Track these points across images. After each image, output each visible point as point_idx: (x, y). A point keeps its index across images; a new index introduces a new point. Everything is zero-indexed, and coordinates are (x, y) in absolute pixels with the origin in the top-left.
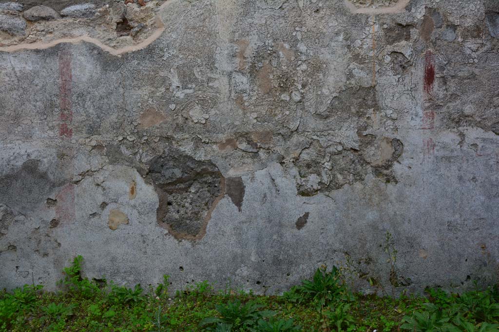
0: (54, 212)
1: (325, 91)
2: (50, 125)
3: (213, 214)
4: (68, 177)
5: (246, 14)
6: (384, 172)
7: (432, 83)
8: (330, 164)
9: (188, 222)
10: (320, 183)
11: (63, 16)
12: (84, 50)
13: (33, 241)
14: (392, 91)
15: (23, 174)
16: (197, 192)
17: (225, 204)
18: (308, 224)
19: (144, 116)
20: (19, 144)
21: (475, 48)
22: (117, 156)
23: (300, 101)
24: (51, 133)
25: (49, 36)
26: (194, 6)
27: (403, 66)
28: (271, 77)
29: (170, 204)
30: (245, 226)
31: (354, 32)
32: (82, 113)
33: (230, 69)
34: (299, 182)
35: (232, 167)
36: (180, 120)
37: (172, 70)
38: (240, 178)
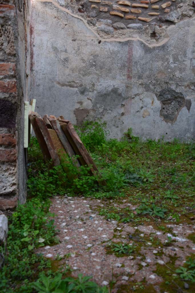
0: (123, 110)
2: (123, 74)
3: (180, 113)
4: (130, 96)
9: (170, 116)
11: (128, 28)
12: (138, 44)
13: (113, 121)
15: (112, 94)
16: (174, 104)
17: (184, 109)
19: (158, 73)
20: (110, 81)
22: (149, 88)
24: (124, 77)
25: (123, 36)
26: (182, 30)
29: (164, 108)
30: (190, 118)
32: (136, 70)
33: (191, 57)
35: (188, 95)
36: (172, 76)
37: (171, 56)
38: (190, 100)
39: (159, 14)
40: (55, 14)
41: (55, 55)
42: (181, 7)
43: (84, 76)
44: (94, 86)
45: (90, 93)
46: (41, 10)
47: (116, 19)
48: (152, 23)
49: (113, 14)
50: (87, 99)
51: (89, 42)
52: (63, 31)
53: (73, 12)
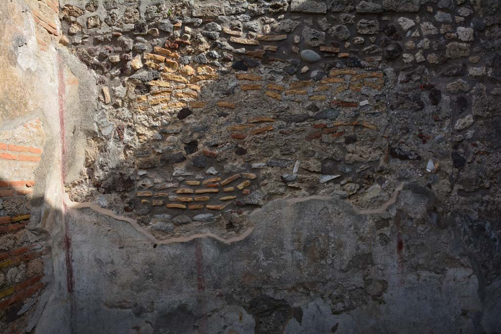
1: (345, 257)
2: (192, 284)
3: (286, 327)
4: (204, 313)
5: (300, 218)
6: (378, 298)
7: (402, 249)
8: (349, 296)
10: (344, 307)
11: (194, 221)
12: (209, 241)
14: (380, 255)
15: (178, 312)
16: (276, 316)
17: (293, 322)
18: (338, 329)
19: (245, 277)
20: (175, 296)
21: (423, 230)
22: (231, 300)
23: (331, 264)
24: (193, 289)
25: (187, 233)
26: (271, 214)
27: (385, 241)
28: (315, 252)
29: (261, 323)
31: (359, 225)
32: (210, 277)
33: (292, 249)
34: (332, 307)
35: (296, 301)
36: (266, 278)
37: (260, 250)
38: (300, 307)
39: (235, 197)
40: (95, 220)
41: (100, 269)
42: (266, 184)
43: (138, 292)
44: (153, 304)
45: (149, 315)
46: (78, 218)
47: (176, 212)
48: (227, 211)
49: (171, 207)
50: (145, 323)
51: (141, 247)
52: (106, 239)
53: (118, 213)
